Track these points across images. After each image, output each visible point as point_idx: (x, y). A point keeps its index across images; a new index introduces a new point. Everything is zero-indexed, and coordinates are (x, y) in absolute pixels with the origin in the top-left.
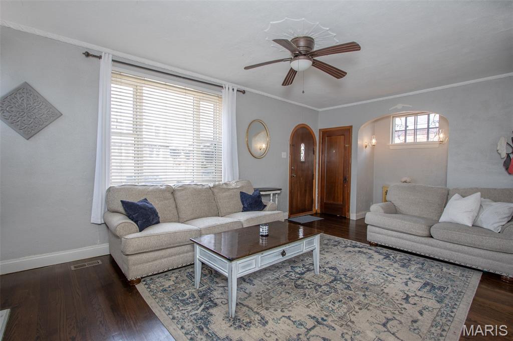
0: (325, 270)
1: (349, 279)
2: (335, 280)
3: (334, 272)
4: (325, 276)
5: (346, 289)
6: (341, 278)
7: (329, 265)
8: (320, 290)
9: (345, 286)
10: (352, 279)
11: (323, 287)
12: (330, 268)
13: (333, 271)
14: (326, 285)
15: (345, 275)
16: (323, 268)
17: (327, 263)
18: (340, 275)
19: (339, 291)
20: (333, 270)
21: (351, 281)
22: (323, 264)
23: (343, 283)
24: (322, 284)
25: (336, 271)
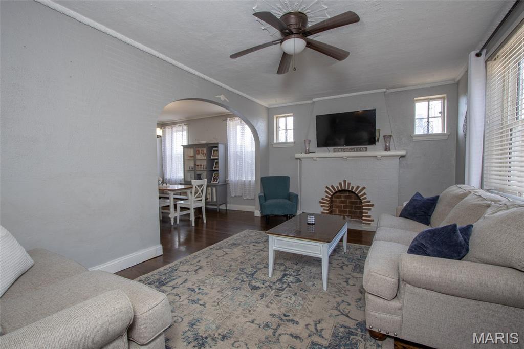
0: (263, 284)
1: (240, 278)
2: (252, 274)
3: (253, 284)
4: (263, 277)
5: (244, 269)
6: (247, 277)
7: (259, 292)
8: (264, 264)
9: (245, 271)
10: (236, 279)
11: (263, 267)
12: (258, 288)
13: (255, 284)
14: (260, 269)
15: (243, 281)
16: (266, 287)
17: (262, 296)
18: (248, 281)
19: (249, 266)
20: (255, 286)
21: (238, 276)
22: (268, 293)
23: (246, 273)
24: (264, 269)
25: (251, 285)
